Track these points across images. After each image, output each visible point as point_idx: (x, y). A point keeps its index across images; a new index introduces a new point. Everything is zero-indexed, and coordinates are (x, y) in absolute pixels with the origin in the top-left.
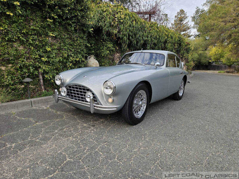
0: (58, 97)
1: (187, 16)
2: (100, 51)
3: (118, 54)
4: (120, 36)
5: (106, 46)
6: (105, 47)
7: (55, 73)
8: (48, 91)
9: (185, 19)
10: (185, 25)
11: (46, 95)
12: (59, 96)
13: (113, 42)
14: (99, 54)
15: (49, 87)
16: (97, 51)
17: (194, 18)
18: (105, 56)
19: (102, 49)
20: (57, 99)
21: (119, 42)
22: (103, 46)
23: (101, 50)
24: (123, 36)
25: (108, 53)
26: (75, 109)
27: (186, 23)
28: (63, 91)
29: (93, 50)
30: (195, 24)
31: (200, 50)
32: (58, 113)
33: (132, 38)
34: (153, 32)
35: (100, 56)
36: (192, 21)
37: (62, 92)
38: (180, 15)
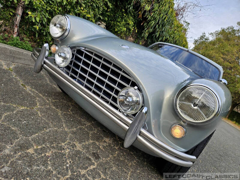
0: (45, 63)
2: (115, 23)
3: (131, 39)
4: (148, 17)
5: (125, 21)
6: (123, 20)
7: (45, 17)
8: (22, 39)
11: (16, 45)
12: (47, 61)
13: (136, 20)
14: (112, 26)
15: (26, 35)
16: (111, 20)
17: (197, 42)
18: (119, 32)
19: (119, 22)
20: (39, 64)
21: (142, 24)
22: (122, 18)
23: (117, 21)
24: (152, 19)
25: (124, 31)
26: (59, 93)
28: (62, 55)
29: (106, 17)
32: (28, 88)
33: (158, 28)
34: (177, 34)
35: (111, 30)
37: (60, 56)
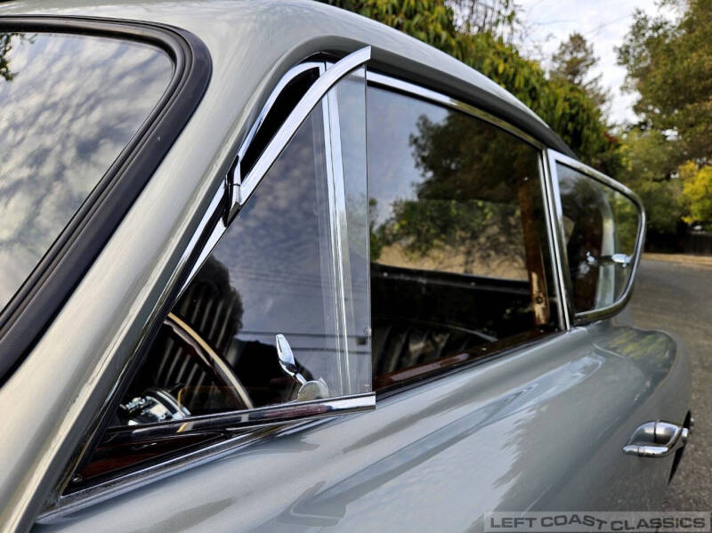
1: (595, 55)
9: (587, 66)
10: (588, 88)
17: (624, 55)
27: (591, 83)
30: (629, 75)
31: (647, 179)
36: (619, 64)
38: (572, 53)
